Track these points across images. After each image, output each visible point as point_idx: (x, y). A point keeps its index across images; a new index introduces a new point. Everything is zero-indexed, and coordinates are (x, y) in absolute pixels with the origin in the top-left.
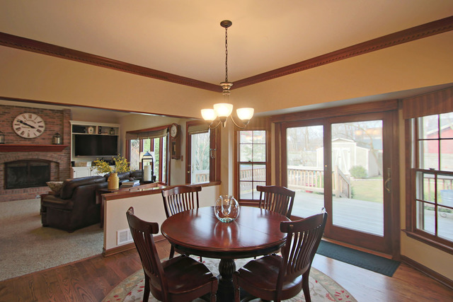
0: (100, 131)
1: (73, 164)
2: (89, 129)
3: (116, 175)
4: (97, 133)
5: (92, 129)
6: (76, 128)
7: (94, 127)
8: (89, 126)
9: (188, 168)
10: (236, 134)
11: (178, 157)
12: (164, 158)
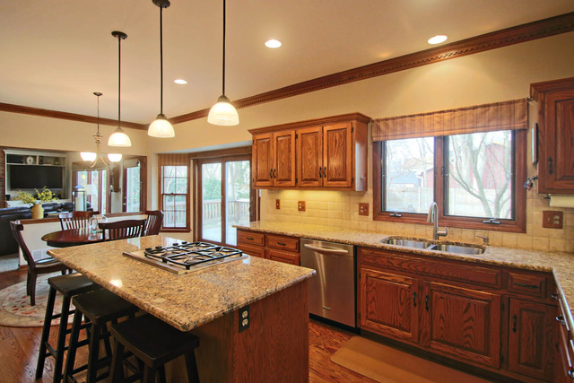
0: (41, 161)
1: (8, 197)
2: (28, 159)
3: (41, 206)
4: (37, 164)
5: (32, 159)
6: (11, 158)
7: (34, 157)
8: (28, 156)
9: (125, 201)
10: (160, 169)
11: (117, 190)
12: (104, 190)
